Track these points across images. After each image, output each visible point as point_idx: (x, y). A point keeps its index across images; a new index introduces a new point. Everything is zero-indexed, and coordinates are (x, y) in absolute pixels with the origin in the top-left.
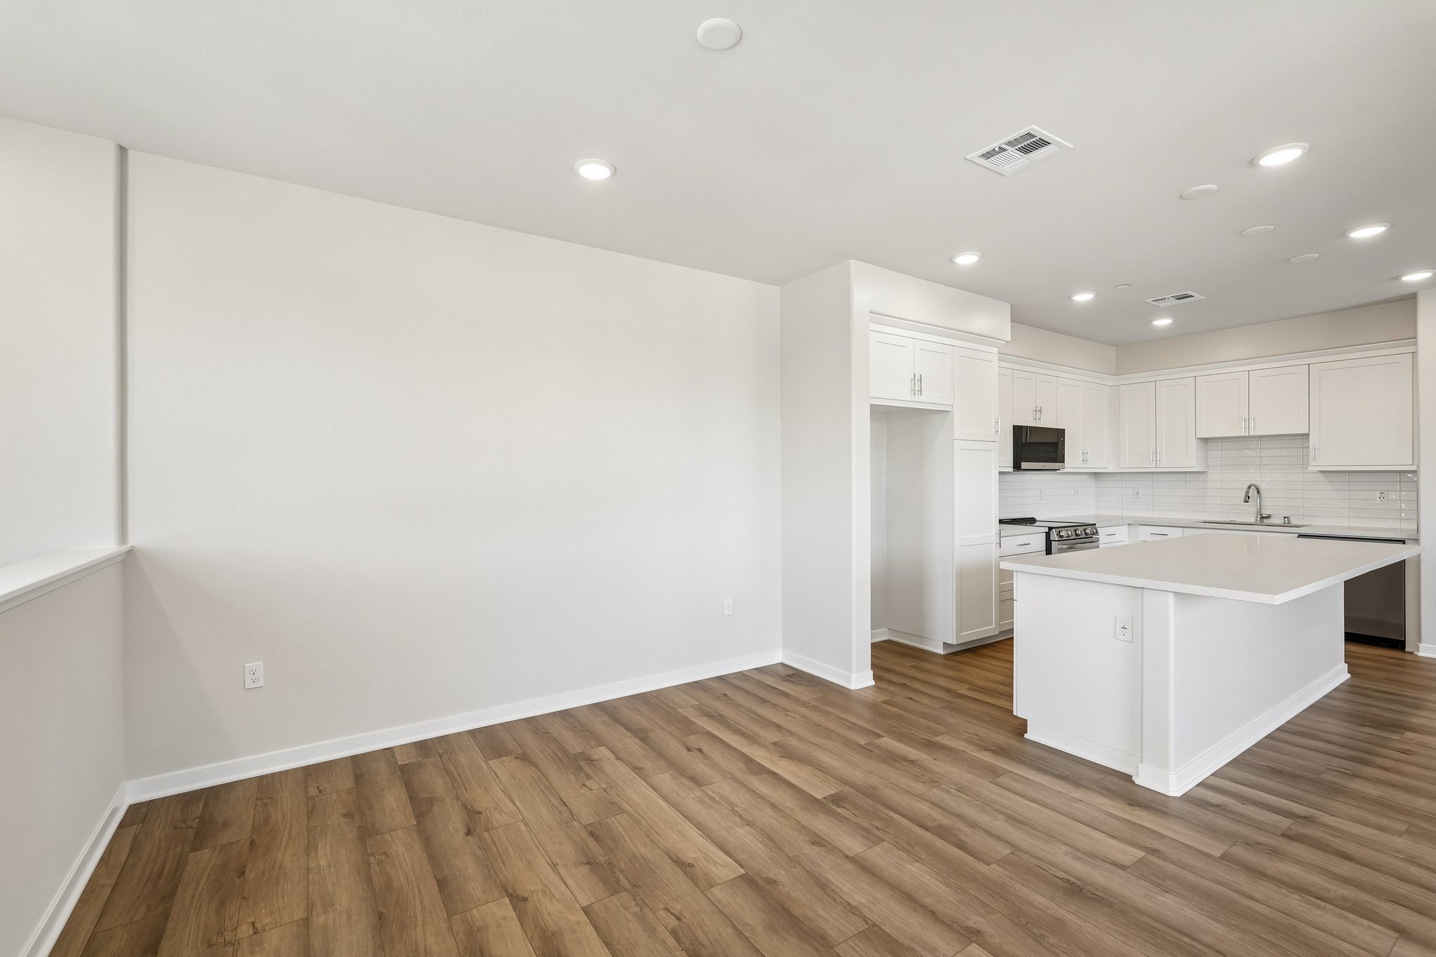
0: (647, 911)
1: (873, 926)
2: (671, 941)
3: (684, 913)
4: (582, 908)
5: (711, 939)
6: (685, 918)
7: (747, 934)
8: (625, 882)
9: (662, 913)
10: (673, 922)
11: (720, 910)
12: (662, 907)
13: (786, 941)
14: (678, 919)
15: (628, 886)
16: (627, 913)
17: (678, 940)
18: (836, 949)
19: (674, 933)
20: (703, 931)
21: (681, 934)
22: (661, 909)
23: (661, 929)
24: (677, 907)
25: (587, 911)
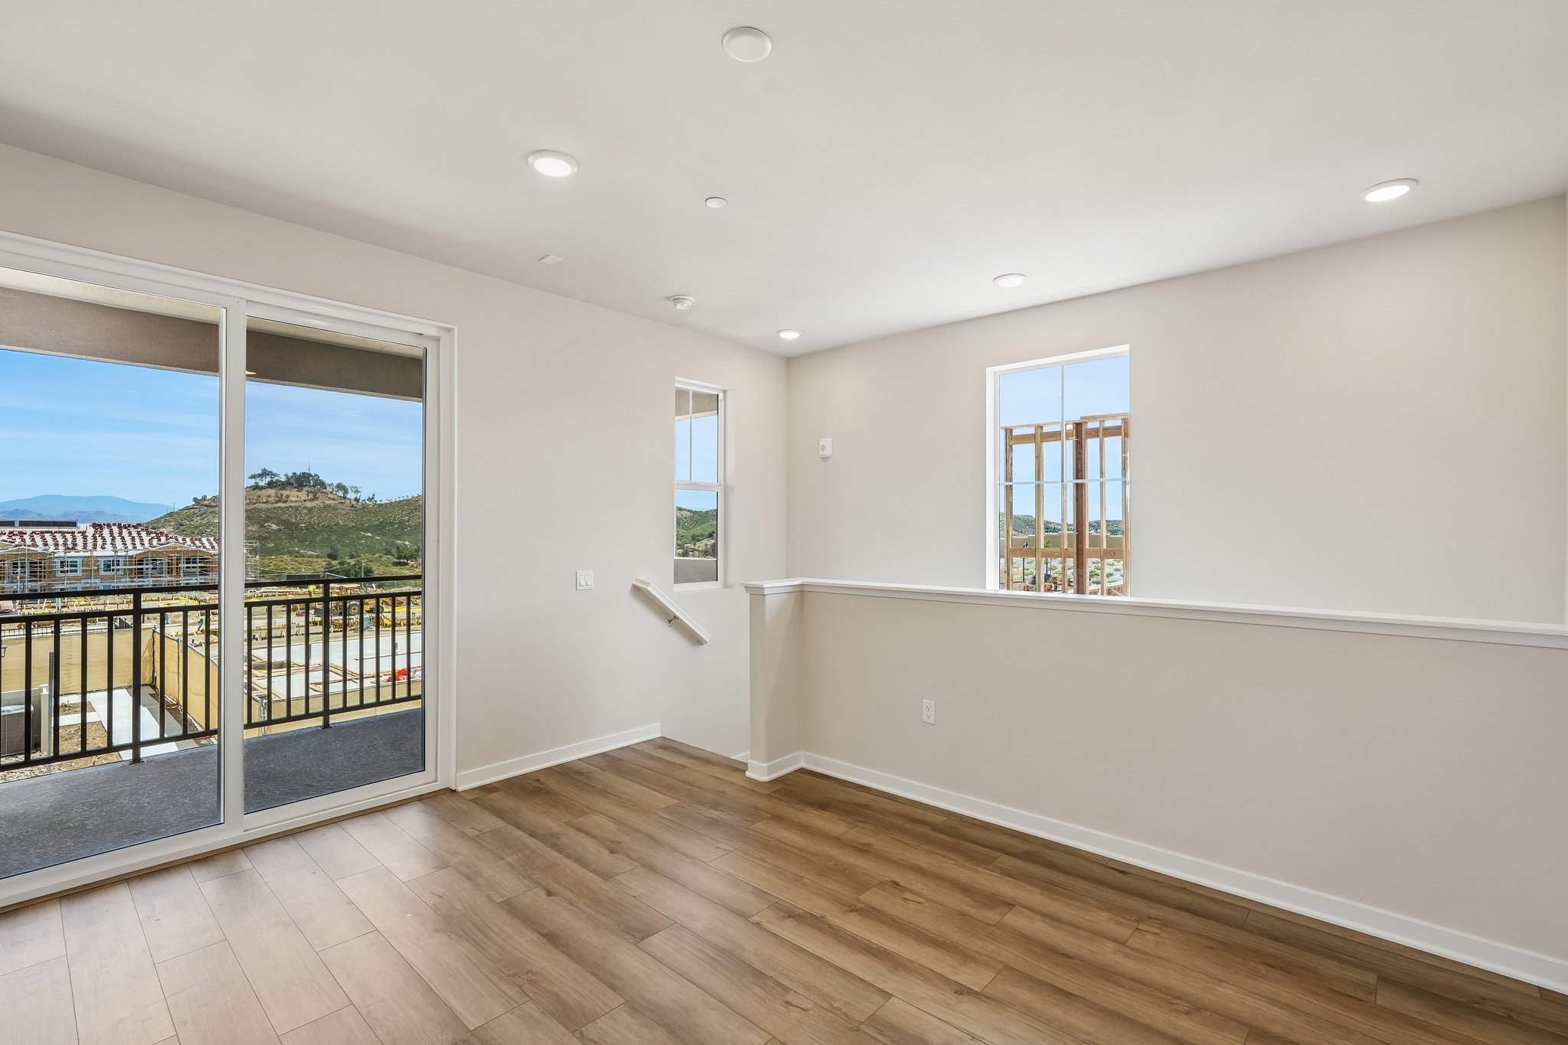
0: (824, 1005)
1: (575, 1031)
2: (786, 982)
3: (784, 1009)
4: (892, 995)
5: (747, 990)
6: (781, 1005)
7: (713, 999)
8: (868, 1031)
9: (808, 1005)
10: (790, 998)
11: (746, 1019)
12: (811, 1012)
13: (673, 1000)
14: (787, 1002)
15: (862, 1027)
16: (843, 998)
17: (779, 984)
18: (623, 1001)
19: (786, 990)
20: (757, 995)
21: (779, 990)
22: (810, 1009)
23: (801, 990)
24: (794, 1014)
25: (887, 995)
